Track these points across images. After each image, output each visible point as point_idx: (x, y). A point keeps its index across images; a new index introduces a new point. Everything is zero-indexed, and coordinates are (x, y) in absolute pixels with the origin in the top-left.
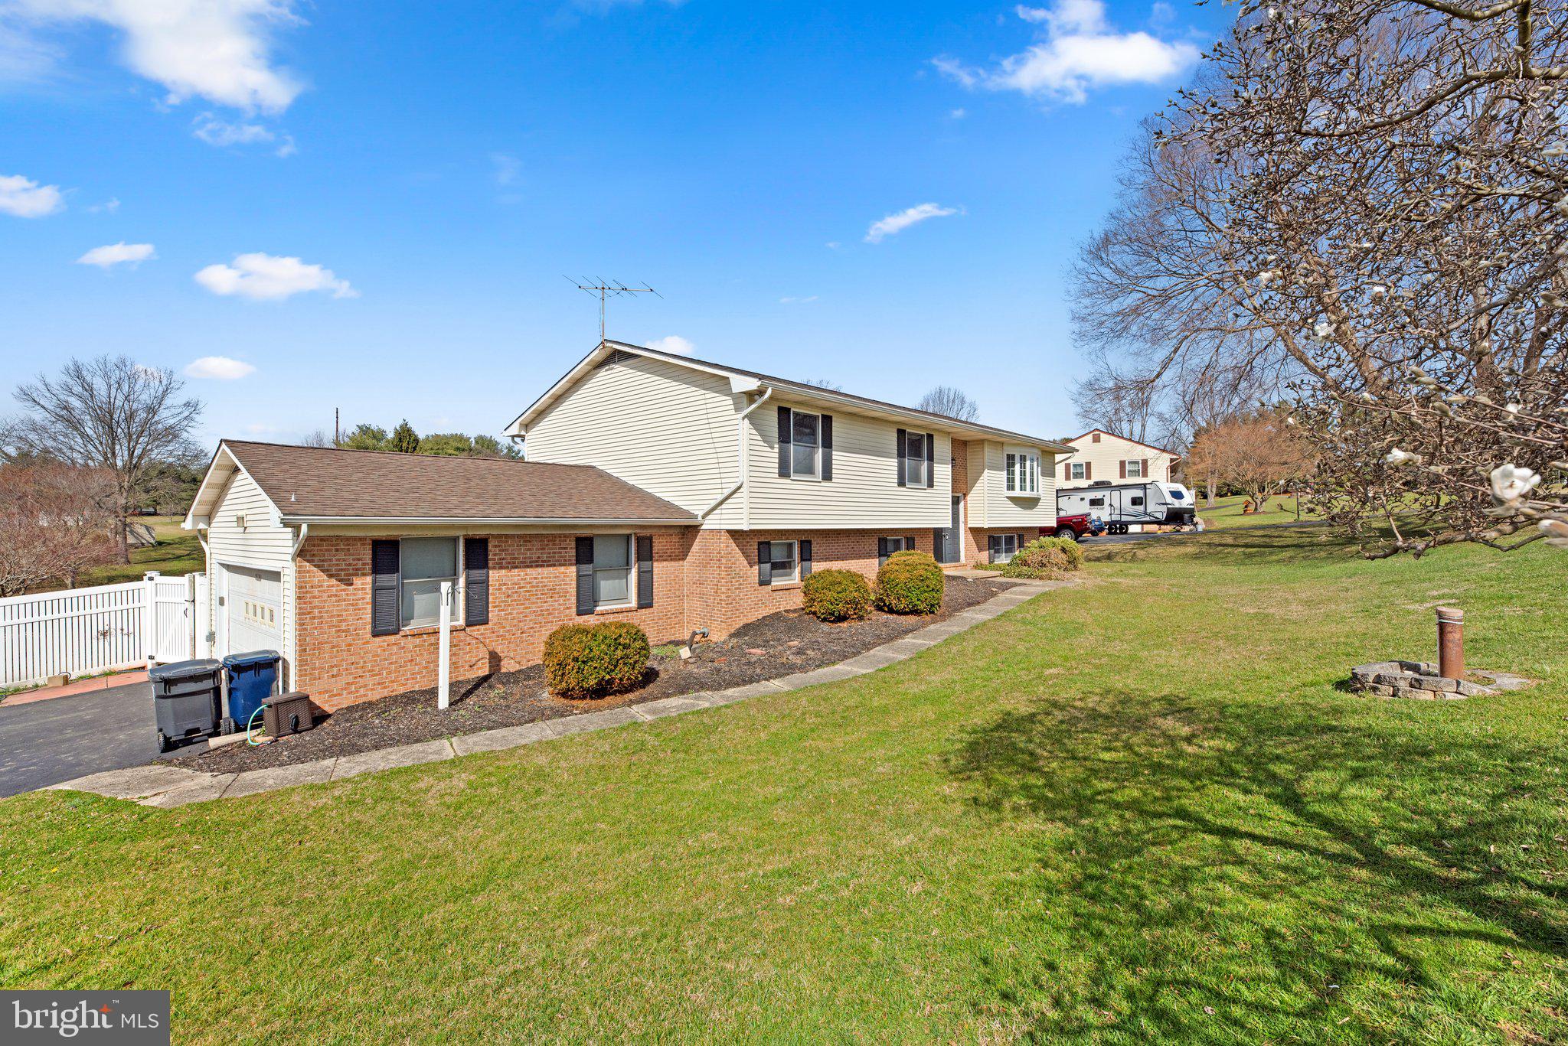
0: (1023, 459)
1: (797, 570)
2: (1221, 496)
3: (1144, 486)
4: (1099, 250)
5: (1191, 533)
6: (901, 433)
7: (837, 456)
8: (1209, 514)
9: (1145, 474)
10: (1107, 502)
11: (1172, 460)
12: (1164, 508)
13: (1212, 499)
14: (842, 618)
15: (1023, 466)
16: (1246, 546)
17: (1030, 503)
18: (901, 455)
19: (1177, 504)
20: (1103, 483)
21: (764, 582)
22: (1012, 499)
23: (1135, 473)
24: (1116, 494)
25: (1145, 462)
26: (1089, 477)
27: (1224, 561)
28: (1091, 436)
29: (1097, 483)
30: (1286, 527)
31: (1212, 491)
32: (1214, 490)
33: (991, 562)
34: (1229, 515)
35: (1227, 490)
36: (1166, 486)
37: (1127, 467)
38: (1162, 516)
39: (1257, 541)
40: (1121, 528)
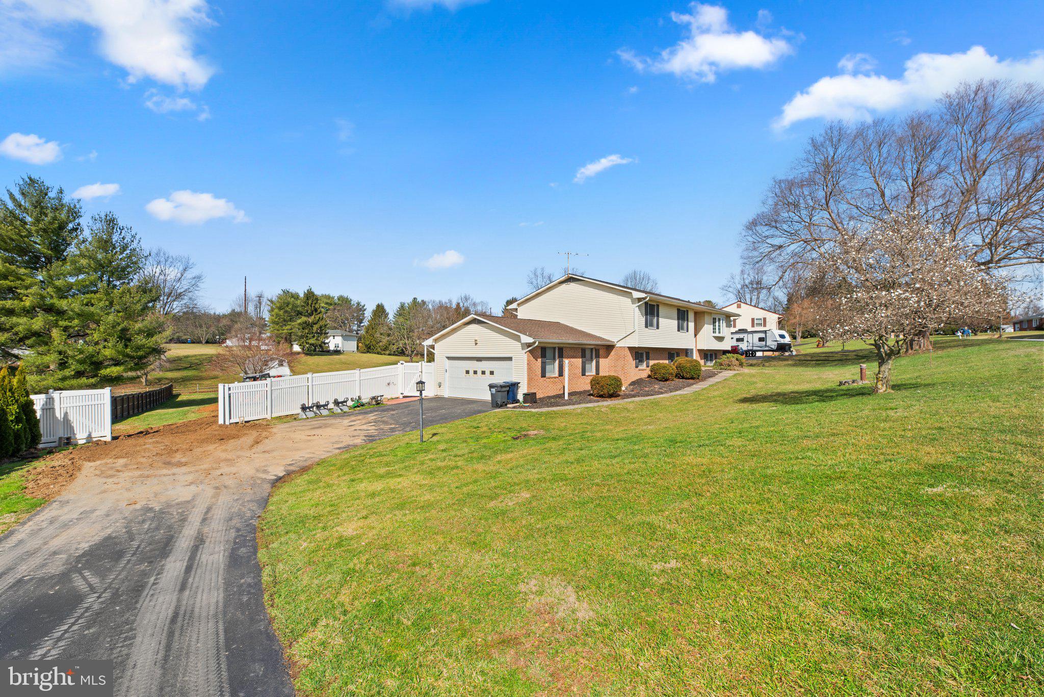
0: (719, 320)
1: (645, 363)
2: (804, 338)
3: (765, 332)
4: (753, 225)
5: (789, 355)
6: (678, 310)
7: (660, 319)
8: (798, 348)
9: (765, 325)
10: (745, 340)
11: (779, 318)
12: (776, 343)
13: (799, 340)
14: (666, 380)
15: (719, 323)
16: (817, 360)
17: (720, 339)
18: (678, 319)
19: (782, 341)
20: (743, 330)
21: (637, 367)
22: (714, 337)
23: (760, 325)
24: (750, 335)
25: (765, 319)
26: (735, 326)
27: (807, 366)
28: (736, 305)
29: (740, 330)
30: (837, 353)
31: (799, 335)
32: (800, 334)
33: (705, 364)
34: (809, 347)
35: (807, 334)
36: (778, 332)
37: (756, 322)
38: (774, 347)
39: (822, 358)
40: (752, 354)
